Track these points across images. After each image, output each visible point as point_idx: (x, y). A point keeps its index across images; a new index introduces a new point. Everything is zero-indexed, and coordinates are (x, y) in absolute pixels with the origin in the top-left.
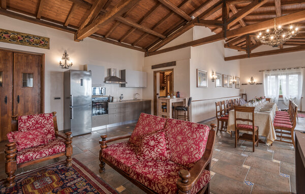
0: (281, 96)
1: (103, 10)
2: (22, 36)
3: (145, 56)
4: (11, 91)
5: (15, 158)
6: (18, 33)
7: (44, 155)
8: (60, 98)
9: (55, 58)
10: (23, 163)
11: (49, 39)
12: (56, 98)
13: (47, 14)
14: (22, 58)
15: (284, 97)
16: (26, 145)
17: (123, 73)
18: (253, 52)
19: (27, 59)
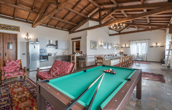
0: (138, 54)
1: (44, 14)
2: (7, 26)
3: (69, 34)
4: (2, 51)
5: (4, 75)
6: (5, 25)
7: (15, 75)
8: (25, 54)
9: (22, 36)
10: (7, 77)
11: (19, 27)
12: (23, 54)
13: (18, 16)
14: (7, 36)
15: (139, 54)
16: (8, 71)
17: (57, 42)
18: (121, 32)
19: (9, 36)
